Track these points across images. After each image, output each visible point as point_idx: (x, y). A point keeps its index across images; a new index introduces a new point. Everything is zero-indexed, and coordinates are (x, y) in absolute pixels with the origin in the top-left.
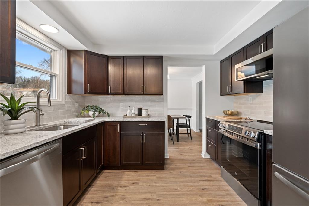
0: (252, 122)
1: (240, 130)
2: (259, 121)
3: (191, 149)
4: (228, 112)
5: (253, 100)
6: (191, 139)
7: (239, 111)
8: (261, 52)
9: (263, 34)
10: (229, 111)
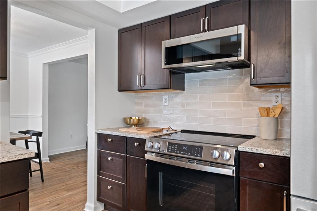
0: (176, 133)
1: (198, 150)
2: (183, 131)
3: (55, 203)
4: (130, 120)
5: (168, 101)
6: (43, 181)
7: (147, 117)
8: (204, 31)
9: (205, 4)
10: (131, 118)
